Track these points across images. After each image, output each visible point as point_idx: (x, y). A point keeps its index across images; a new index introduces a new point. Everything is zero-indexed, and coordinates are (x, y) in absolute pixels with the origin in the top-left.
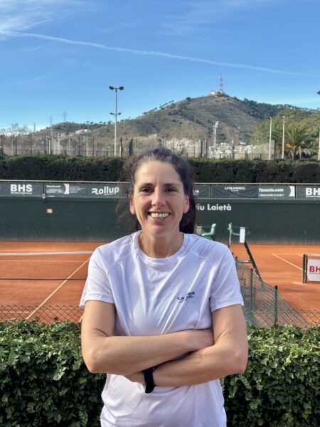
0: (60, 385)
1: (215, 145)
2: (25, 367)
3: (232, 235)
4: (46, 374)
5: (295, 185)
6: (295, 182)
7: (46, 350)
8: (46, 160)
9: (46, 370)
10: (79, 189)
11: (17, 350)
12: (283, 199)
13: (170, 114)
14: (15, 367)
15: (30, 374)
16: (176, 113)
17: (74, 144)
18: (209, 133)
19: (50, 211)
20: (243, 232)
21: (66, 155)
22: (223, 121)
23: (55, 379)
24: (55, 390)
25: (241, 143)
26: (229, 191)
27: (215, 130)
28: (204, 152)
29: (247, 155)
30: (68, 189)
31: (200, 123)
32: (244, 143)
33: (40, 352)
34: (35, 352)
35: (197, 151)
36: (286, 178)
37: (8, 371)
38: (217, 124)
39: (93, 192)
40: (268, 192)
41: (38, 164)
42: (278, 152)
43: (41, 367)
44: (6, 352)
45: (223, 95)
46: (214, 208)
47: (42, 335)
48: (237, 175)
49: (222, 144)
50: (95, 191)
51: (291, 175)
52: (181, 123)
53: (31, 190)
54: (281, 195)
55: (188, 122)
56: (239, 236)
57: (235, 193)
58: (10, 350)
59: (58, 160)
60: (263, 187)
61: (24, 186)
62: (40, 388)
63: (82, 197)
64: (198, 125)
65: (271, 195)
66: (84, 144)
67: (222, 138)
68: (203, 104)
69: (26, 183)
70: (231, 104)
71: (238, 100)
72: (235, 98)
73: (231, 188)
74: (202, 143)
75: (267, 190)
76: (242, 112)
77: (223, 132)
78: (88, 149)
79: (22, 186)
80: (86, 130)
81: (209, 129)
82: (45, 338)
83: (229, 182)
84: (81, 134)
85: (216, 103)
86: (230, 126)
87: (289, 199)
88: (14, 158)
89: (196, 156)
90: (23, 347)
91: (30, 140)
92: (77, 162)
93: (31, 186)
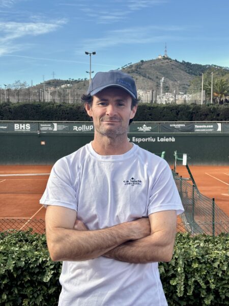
0: (49, 285)
1: (162, 94)
2: (20, 270)
3: (177, 160)
4: (38, 276)
5: (221, 123)
6: (222, 120)
7: (37, 256)
8: (40, 106)
9: (38, 272)
10: (64, 127)
11: (14, 257)
12: (212, 133)
13: (129, 72)
14: (12, 271)
15: (25, 276)
16: (133, 72)
17: (60, 94)
18: (157, 86)
19: (43, 143)
20: (185, 157)
21: (55, 102)
22: (167, 77)
23: (45, 280)
24: (45, 289)
25: (180, 93)
26: (174, 127)
27: (162, 84)
28: (154, 99)
29: (185, 101)
30: (56, 127)
31: (150, 79)
32: (183, 93)
33: (32, 258)
34: (29, 258)
35: (150, 99)
36: (214, 117)
37: (7, 274)
38: (163, 79)
39: (74, 129)
40: (201, 128)
41: (34, 109)
42: (208, 99)
43: (33, 270)
44: (5, 258)
45: (167, 58)
46: (162, 140)
47: (34, 243)
48: (179, 116)
49: (166, 94)
50: (75, 128)
51: (218, 115)
52: (137, 79)
53: (29, 128)
54: (211, 130)
55: (142, 78)
56: (182, 161)
57: (178, 129)
58: (8, 257)
59: (49, 106)
60: (198, 124)
61: (24, 125)
62: (33, 287)
63: (66, 132)
64: (149, 80)
65: (204, 130)
66: (68, 95)
67: (167, 89)
68: (153, 65)
69: (26, 123)
70: (173, 65)
71: (178, 62)
72: (176, 61)
73: (175, 125)
74: (152, 93)
75: (201, 127)
76: (180, 71)
77: (167, 85)
78: (70, 98)
79: (22, 125)
80: (68, 85)
81: (157, 83)
82: (37, 246)
83: (173, 121)
84: (65, 88)
85: (162, 64)
86: (172, 80)
87: (217, 133)
88: (17, 105)
89: (149, 102)
90: (19, 254)
91: (28, 92)
92: (62, 107)
93: (29, 125)
